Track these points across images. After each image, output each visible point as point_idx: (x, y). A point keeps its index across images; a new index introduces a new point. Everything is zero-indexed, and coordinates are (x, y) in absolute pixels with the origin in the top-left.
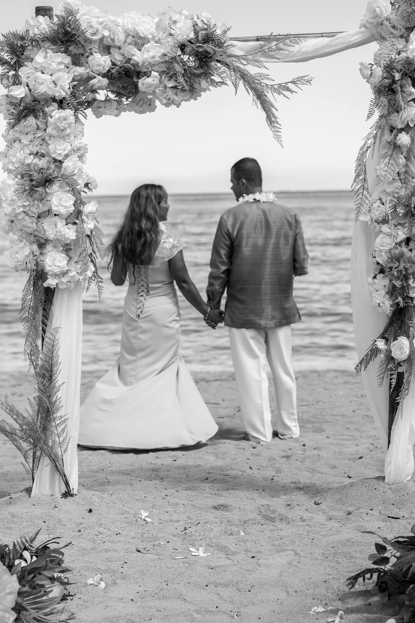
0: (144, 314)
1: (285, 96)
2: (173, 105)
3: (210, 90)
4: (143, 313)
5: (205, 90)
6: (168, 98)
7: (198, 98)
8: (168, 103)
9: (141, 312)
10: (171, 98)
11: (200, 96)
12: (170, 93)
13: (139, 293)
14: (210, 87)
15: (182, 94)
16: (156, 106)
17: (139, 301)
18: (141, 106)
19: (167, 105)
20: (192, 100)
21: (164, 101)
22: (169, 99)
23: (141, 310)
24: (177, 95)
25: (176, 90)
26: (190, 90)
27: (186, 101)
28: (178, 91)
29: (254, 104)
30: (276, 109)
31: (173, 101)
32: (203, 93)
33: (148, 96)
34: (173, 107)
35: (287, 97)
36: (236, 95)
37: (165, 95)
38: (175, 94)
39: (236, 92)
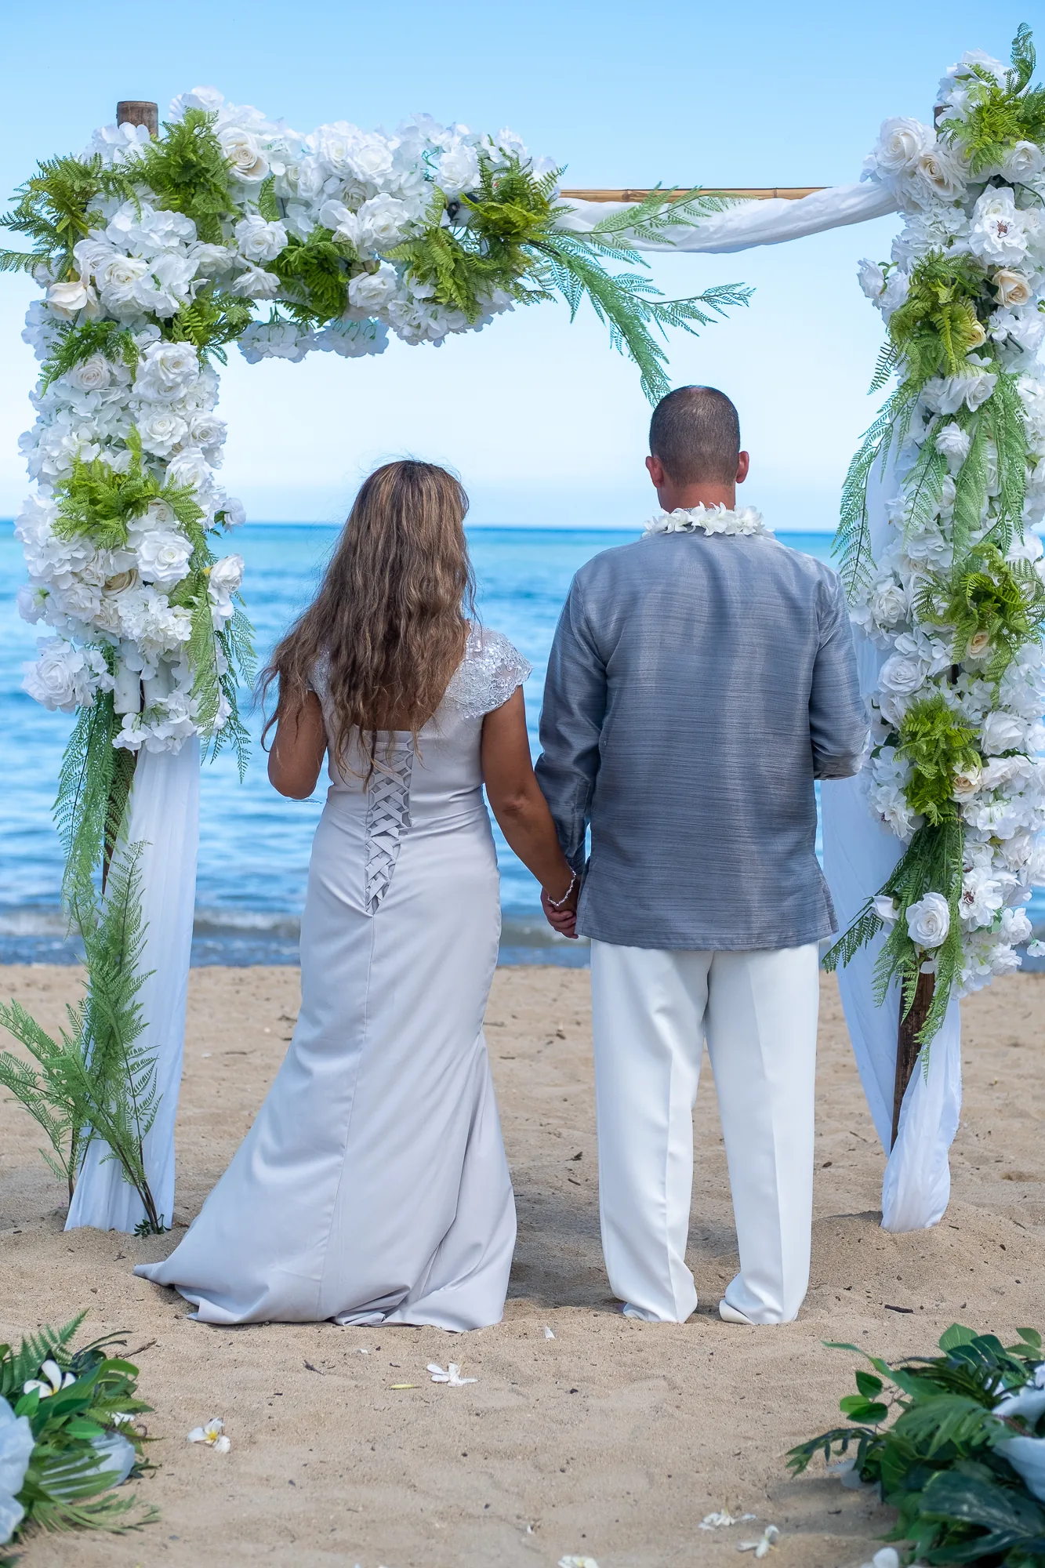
0: (392, 895)
1: (687, 328)
2: (425, 341)
3: (512, 309)
4: (389, 892)
5: (500, 309)
6: (415, 323)
7: (485, 326)
8: (414, 335)
9: (384, 888)
10: (423, 325)
11: (490, 321)
12: (421, 313)
13: (374, 825)
14: (514, 303)
15: (450, 316)
16: (387, 341)
17: (374, 851)
18: (353, 340)
19: (413, 340)
20: (471, 331)
21: (407, 331)
22: (419, 326)
23: (381, 881)
24: (436, 319)
25: (433, 307)
26: (467, 308)
27: (456, 331)
28: (440, 308)
29: (614, 344)
30: (664, 358)
31: (426, 331)
32: (495, 316)
33: (370, 318)
34: (427, 345)
35: (692, 331)
36: (571, 322)
37: (409, 316)
38: (431, 316)
39: (573, 315)
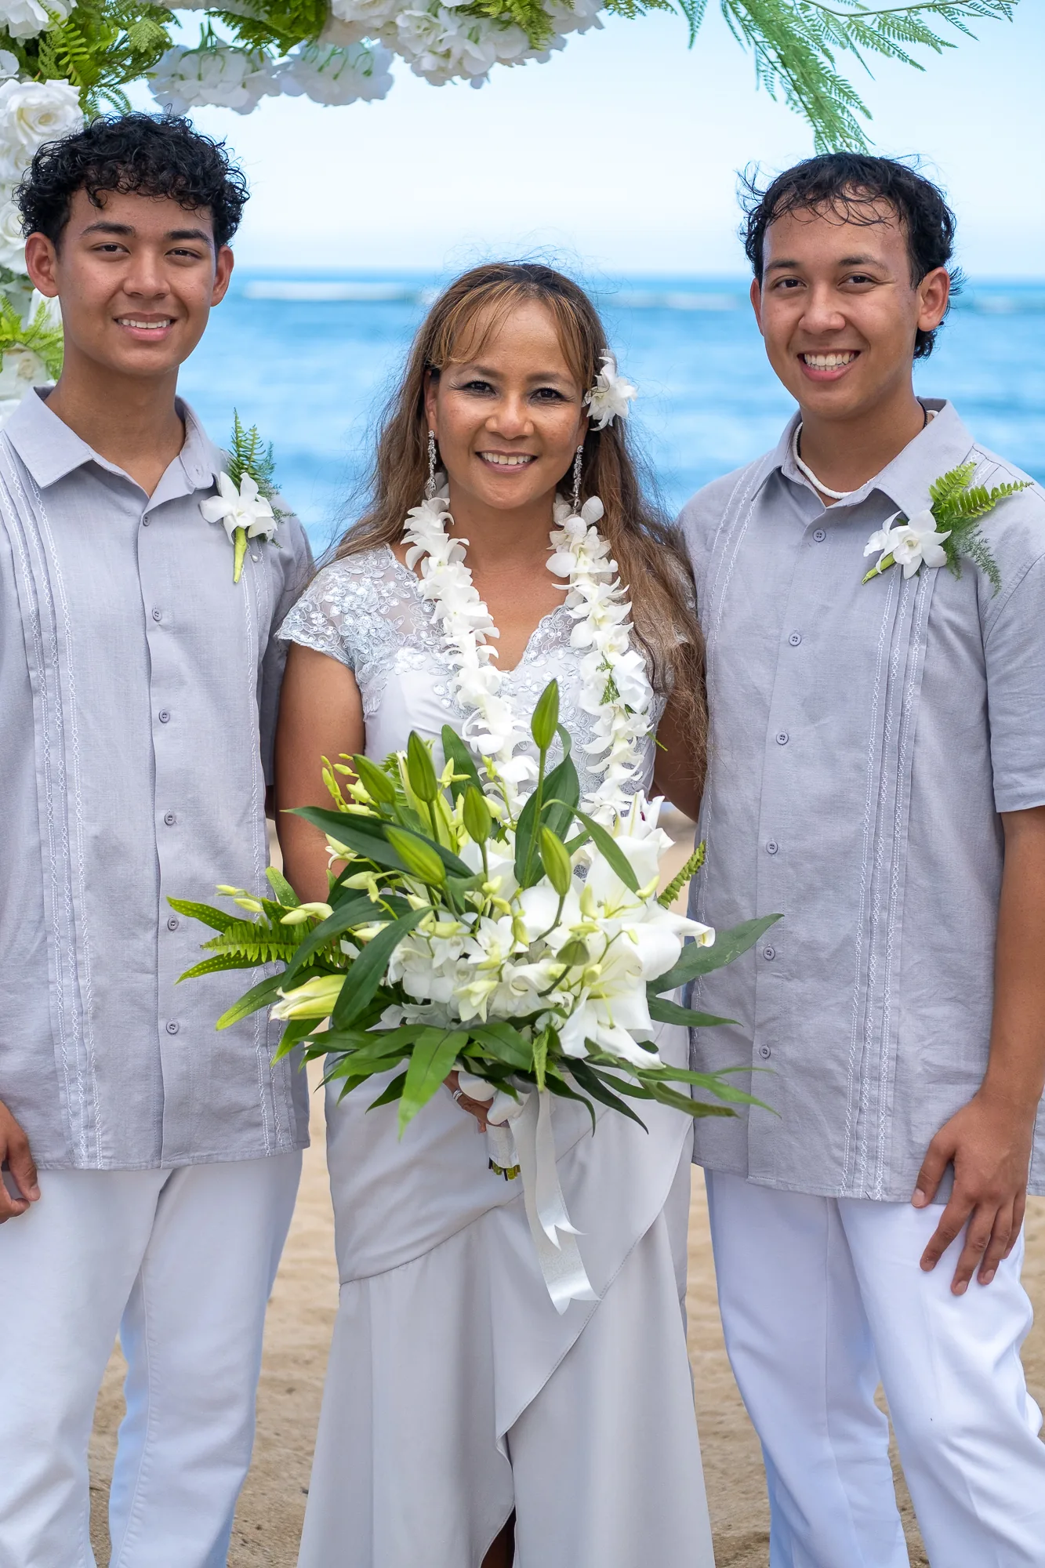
1: (903, 57)
2: (457, 79)
3: (600, 26)
5: (582, 26)
6: (442, 49)
7: (554, 52)
8: (442, 69)
10: (456, 52)
11: (561, 46)
12: (452, 32)
14: (603, 15)
15: (501, 36)
16: (389, 81)
18: (336, 77)
19: (437, 78)
20: (531, 62)
21: (428, 62)
22: (447, 54)
24: (476, 41)
25: (472, 21)
26: (530, 23)
27: (506, 62)
28: (484, 23)
29: (762, 82)
30: (863, 109)
31: (460, 62)
32: (572, 37)
33: (364, 41)
34: (459, 86)
35: (912, 62)
36: (690, 46)
37: (432, 36)
38: (469, 37)
39: (693, 36)
